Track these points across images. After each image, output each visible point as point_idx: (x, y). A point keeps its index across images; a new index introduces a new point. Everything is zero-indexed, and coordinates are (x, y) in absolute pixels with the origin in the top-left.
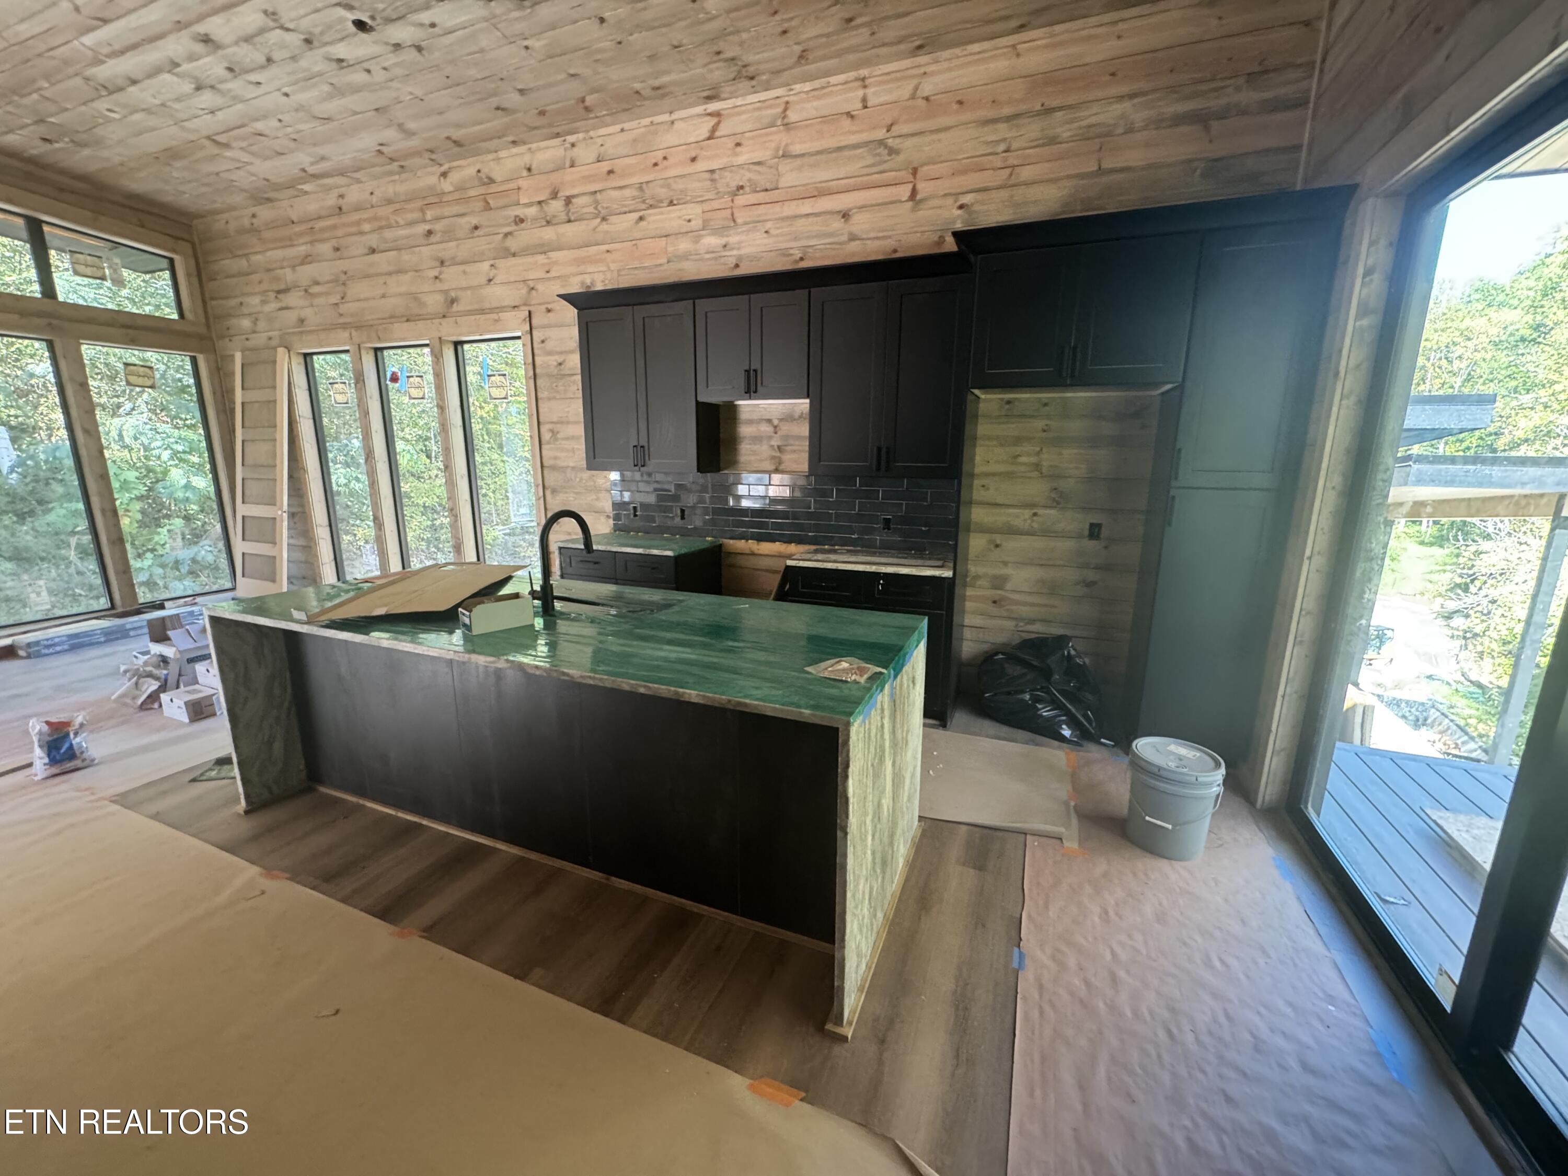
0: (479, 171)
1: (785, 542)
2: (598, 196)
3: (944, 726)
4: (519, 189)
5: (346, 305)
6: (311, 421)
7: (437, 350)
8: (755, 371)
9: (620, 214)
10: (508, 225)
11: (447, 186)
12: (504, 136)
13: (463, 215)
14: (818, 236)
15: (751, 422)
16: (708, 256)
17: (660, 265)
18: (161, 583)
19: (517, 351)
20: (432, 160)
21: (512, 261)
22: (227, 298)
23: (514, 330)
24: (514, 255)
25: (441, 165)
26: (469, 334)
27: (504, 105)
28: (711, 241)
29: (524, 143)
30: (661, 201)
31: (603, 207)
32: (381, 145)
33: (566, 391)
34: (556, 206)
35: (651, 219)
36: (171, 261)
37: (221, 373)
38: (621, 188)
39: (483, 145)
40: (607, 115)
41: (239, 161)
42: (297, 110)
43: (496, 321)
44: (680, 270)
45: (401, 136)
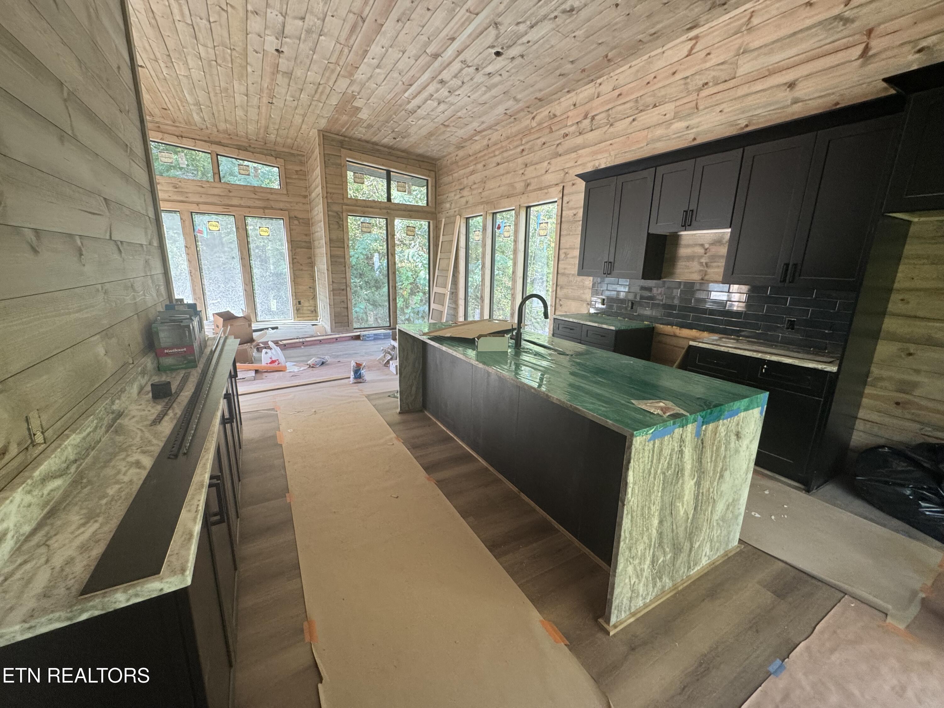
0: (550, 112)
1: (700, 330)
2: (610, 112)
3: (808, 491)
4: (568, 117)
5: (485, 192)
6: (465, 250)
7: (518, 211)
8: (692, 211)
9: (622, 120)
10: (560, 139)
11: (534, 124)
12: (563, 89)
13: (539, 138)
14: (764, 107)
15: (688, 246)
16: (674, 136)
17: (642, 147)
18: (412, 320)
19: (554, 209)
20: (528, 112)
21: (559, 159)
22: (443, 195)
23: (554, 198)
24: (560, 155)
25: (532, 113)
26: (534, 201)
27: (563, 72)
28: (679, 125)
29: (574, 90)
30: (649, 106)
31: (612, 118)
32: (506, 110)
33: (575, 231)
34: (587, 122)
35: (639, 119)
36: (427, 180)
37: (437, 228)
38: (624, 103)
39: (554, 97)
40: (621, 60)
41: (452, 132)
42: (473, 103)
43: (546, 193)
44: (654, 148)
45: (515, 103)
